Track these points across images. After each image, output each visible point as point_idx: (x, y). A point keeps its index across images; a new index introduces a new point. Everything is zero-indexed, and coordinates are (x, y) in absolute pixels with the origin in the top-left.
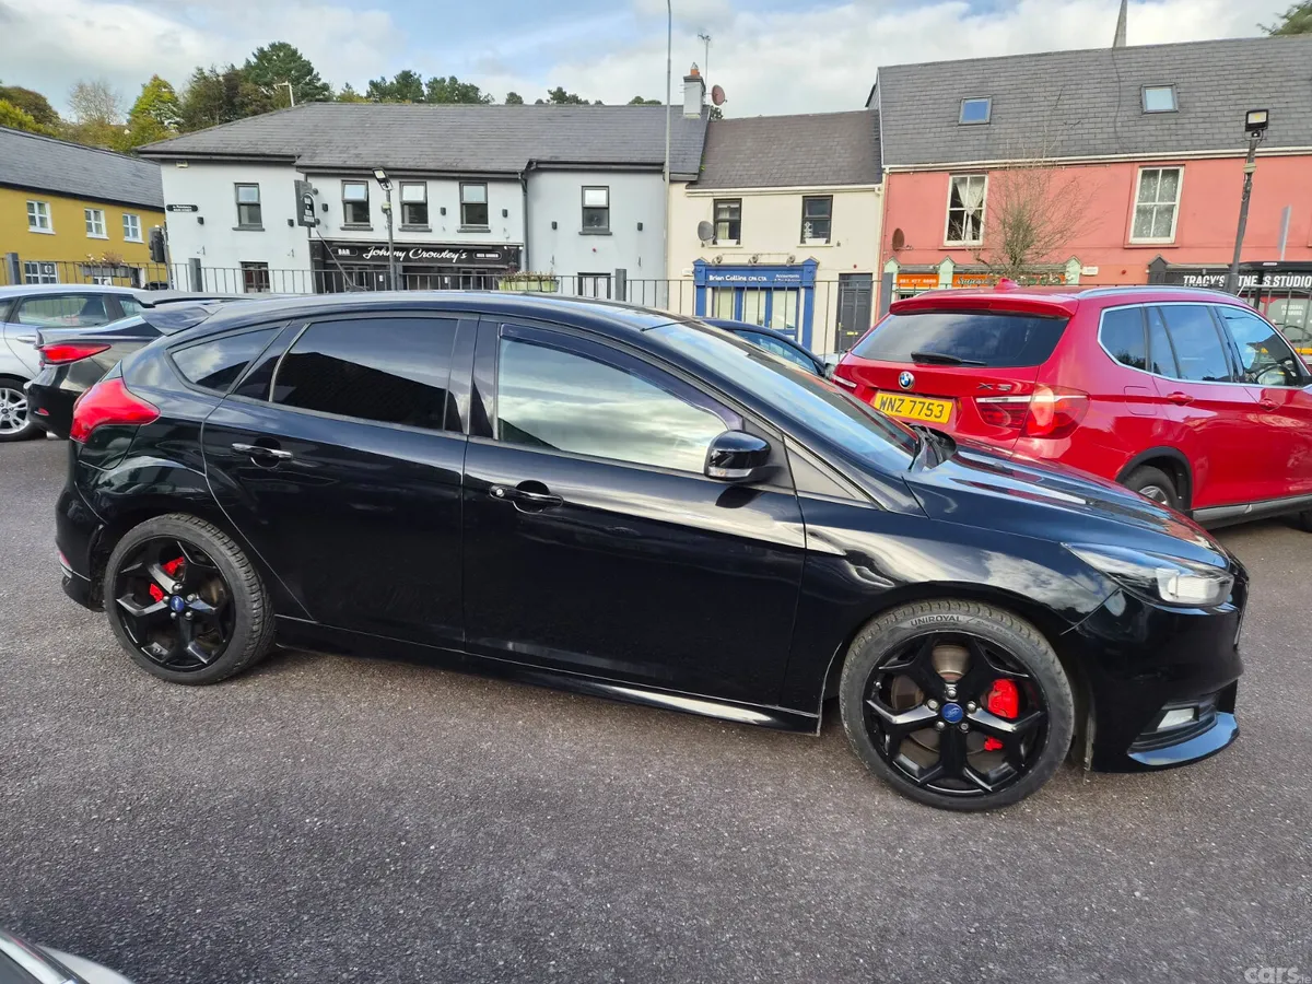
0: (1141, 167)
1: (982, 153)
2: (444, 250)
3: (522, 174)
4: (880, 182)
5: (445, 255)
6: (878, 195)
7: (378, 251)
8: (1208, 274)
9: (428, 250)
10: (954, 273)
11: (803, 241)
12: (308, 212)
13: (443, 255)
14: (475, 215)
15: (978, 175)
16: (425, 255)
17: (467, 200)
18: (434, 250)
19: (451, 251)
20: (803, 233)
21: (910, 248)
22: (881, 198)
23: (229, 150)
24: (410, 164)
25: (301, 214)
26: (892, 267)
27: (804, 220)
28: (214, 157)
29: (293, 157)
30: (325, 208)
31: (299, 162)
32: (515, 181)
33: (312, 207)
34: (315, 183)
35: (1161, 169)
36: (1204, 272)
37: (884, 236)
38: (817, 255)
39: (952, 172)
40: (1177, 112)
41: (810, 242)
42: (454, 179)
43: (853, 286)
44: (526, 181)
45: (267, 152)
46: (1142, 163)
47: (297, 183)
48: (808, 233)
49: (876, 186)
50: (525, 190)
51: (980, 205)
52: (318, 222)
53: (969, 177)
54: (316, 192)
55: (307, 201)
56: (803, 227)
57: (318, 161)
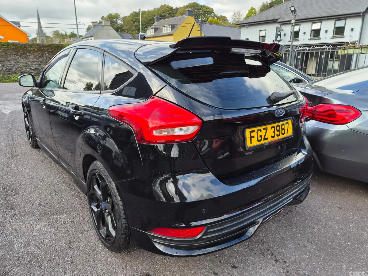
2: (324, 46)
3: (363, 13)
5: (325, 47)
7: (300, 48)
9: (317, 46)
12: (279, 37)
13: (323, 47)
14: (339, 31)
16: (316, 48)
17: (337, 26)
18: (320, 46)
19: (327, 45)
23: (260, 20)
24: (317, 16)
25: (277, 37)
28: (255, 23)
29: (277, 19)
30: (285, 35)
31: (279, 21)
32: (360, 16)
33: (280, 35)
34: (283, 27)
42: (333, 19)
44: (364, 16)
45: (270, 19)
47: (277, 28)
50: (363, 20)
52: (281, 40)
54: (283, 30)
55: (279, 33)
57: (285, 20)
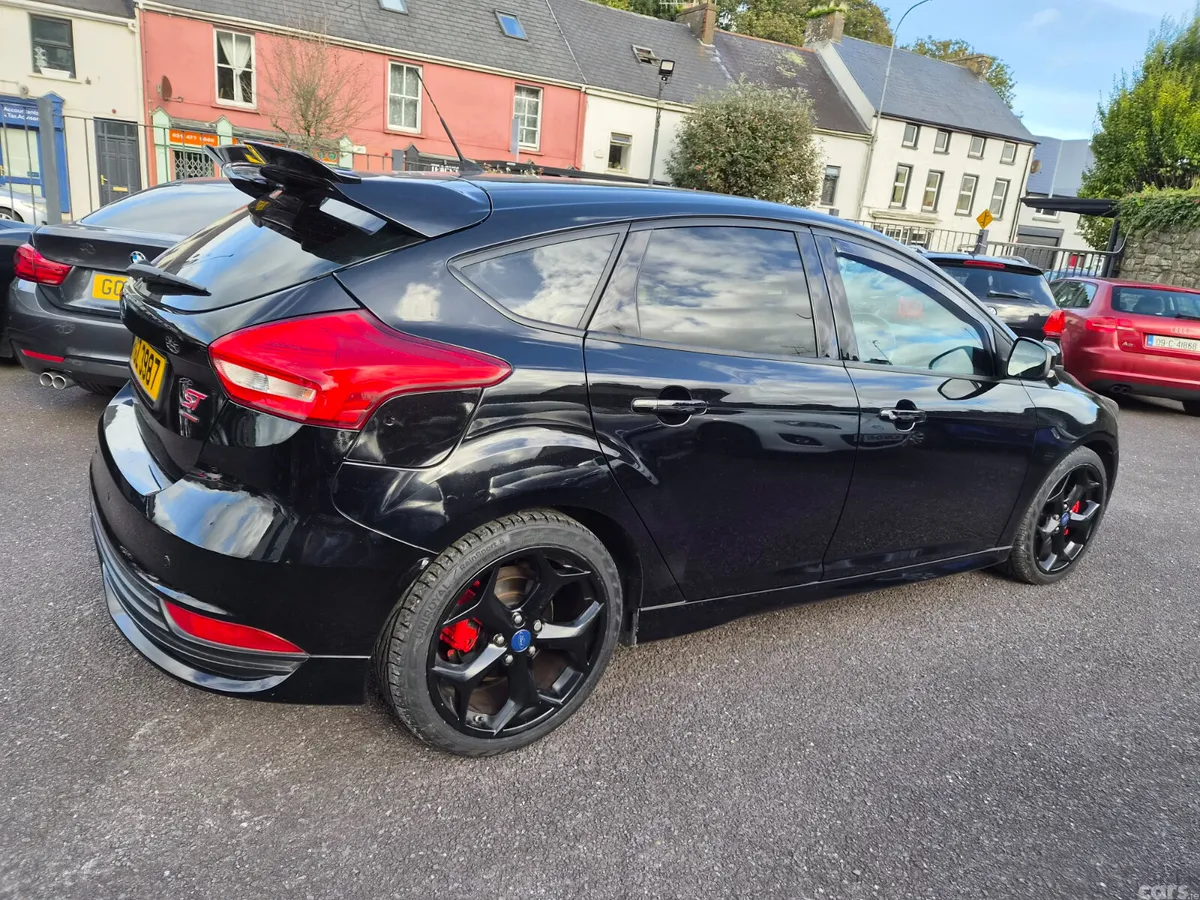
0: (391, 60)
1: (245, 11)
4: (133, 16)
6: (133, 33)
8: (448, 164)
10: (234, 135)
11: (37, 70)
15: (245, 35)
20: (35, 60)
21: (181, 100)
22: (137, 36)
26: (161, 119)
27: (35, 44)
35: (405, 66)
36: (445, 163)
37: (146, 82)
38: (62, 91)
39: (216, 25)
40: (407, 15)
41: (47, 72)
43: (115, 134)
46: (391, 57)
48: (42, 62)
49: (130, 21)
51: (249, 65)
53: (234, 33)
56: (34, 53)
